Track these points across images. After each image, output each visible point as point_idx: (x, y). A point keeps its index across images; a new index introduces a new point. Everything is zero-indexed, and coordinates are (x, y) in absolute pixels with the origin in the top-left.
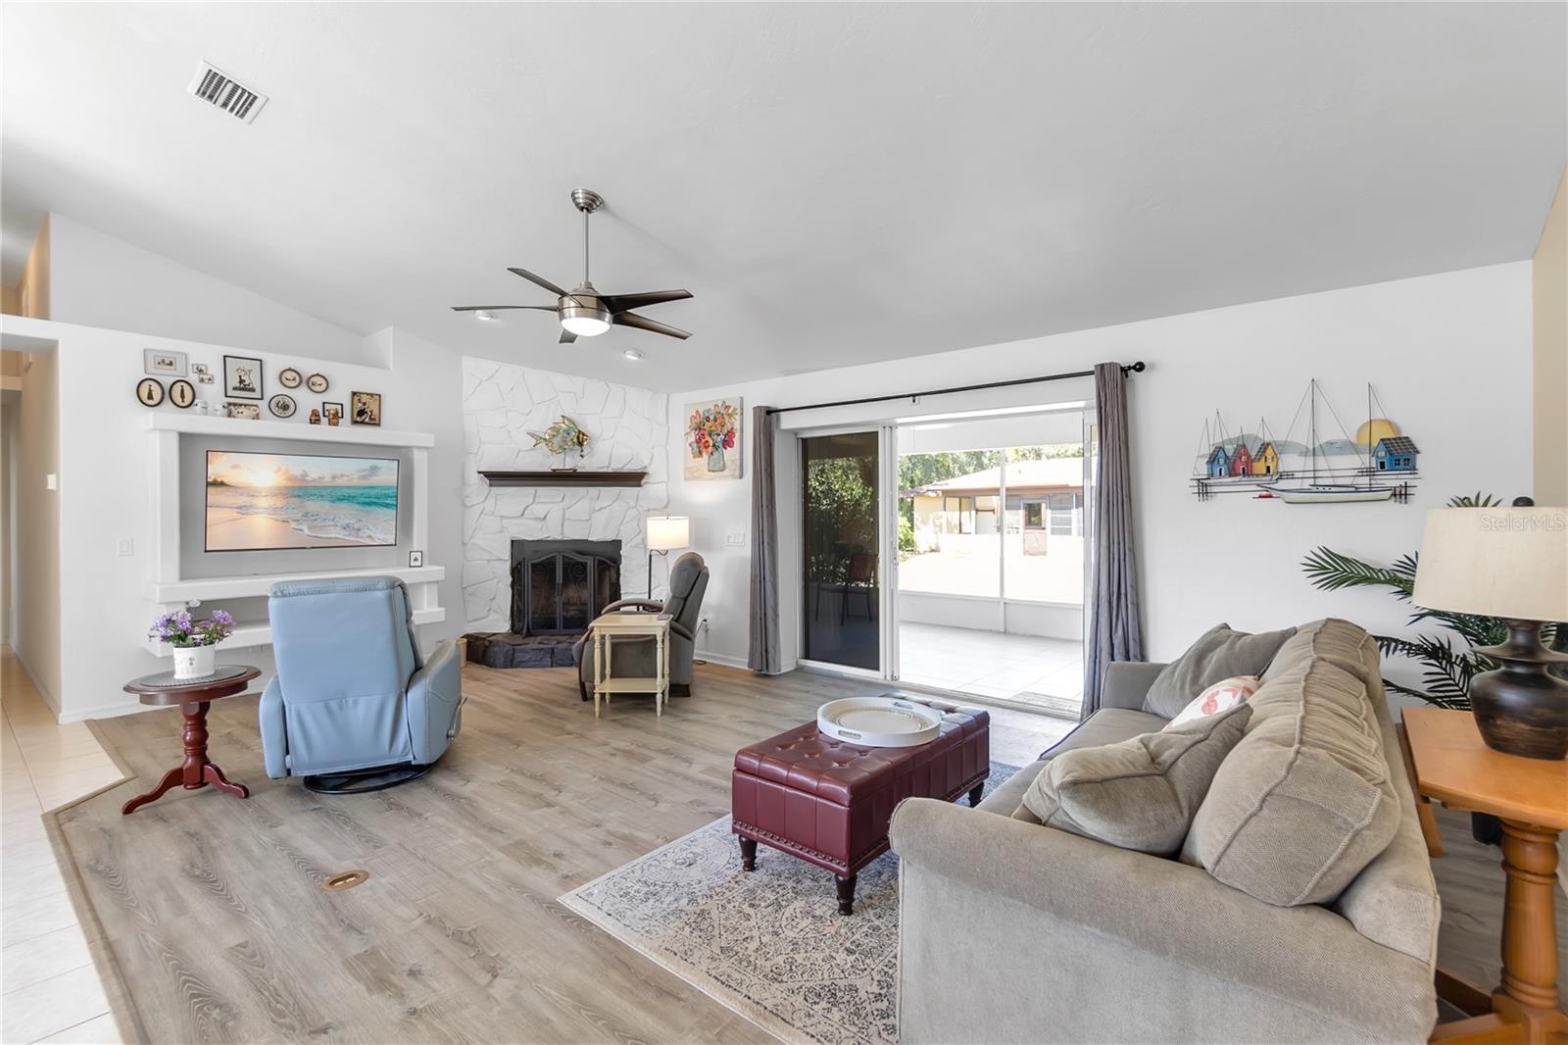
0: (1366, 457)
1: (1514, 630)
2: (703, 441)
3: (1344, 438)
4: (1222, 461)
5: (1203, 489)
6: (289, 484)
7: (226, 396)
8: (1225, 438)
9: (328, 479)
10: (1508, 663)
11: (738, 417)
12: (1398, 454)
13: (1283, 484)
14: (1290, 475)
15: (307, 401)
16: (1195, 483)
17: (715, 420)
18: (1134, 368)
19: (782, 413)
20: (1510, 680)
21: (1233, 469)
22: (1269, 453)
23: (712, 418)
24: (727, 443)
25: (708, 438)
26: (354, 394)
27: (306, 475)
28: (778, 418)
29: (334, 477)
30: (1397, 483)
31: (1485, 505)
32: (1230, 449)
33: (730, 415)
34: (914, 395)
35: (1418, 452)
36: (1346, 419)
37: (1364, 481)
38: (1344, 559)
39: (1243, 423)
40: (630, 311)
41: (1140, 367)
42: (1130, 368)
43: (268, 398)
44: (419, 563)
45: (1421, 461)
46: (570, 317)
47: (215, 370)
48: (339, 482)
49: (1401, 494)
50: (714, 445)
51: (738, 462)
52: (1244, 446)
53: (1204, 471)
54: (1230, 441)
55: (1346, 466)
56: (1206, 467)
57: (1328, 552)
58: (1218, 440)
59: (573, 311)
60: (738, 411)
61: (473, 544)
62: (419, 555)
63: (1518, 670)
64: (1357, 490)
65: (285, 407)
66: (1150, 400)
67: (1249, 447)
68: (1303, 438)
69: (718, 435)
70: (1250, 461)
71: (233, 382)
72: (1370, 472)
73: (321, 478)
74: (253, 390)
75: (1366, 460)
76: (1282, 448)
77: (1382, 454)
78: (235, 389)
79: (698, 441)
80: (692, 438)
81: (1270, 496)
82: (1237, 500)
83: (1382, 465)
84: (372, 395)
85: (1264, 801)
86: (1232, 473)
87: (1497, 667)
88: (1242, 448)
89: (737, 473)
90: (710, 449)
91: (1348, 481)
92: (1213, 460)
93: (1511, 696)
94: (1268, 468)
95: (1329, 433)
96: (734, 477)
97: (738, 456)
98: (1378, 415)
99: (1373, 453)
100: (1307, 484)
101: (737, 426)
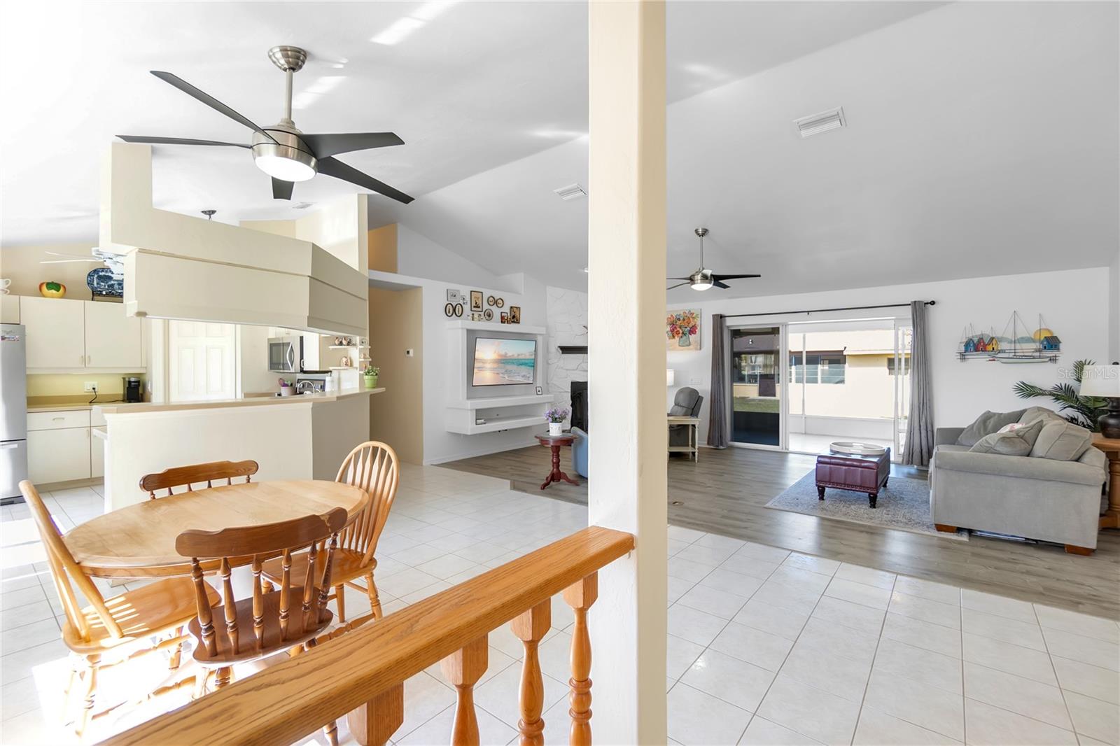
0: (1038, 344)
1: (1113, 402)
2: (676, 330)
3: (1028, 336)
4: (971, 345)
5: (963, 357)
6: (500, 358)
7: (471, 310)
8: (974, 334)
9: (516, 355)
10: (1111, 411)
11: (699, 319)
12: (1052, 343)
13: (1000, 355)
14: (1003, 351)
15: (497, 312)
16: (959, 355)
17: (684, 320)
18: (930, 303)
19: (727, 318)
20: (1112, 417)
21: (977, 348)
22: (994, 342)
23: (681, 319)
24: (693, 331)
25: (679, 329)
26: (511, 307)
27: (506, 354)
28: (725, 320)
29: (519, 355)
30: (1051, 355)
31: (1089, 364)
32: (976, 340)
33: (694, 318)
34: (808, 312)
35: (1060, 342)
36: (1029, 327)
37: (1038, 354)
38: (1032, 387)
39: (982, 328)
40: (720, 281)
41: (933, 303)
42: (928, 303)
43: (484, 311)
44: (540, 393)
45: (1061, 346)
46: (697, 283)
47: (468, 299)
48: (520, 357)
49: (1053, 360)
50: (683, 333)
51: (699, 342)
52: (982, 339)
53: (963, 349)
54: (976, 336)
55: (1030, 348)
56: (963, 347)
57: (1024, 383)
58: (970, 336)
59: (699, 281)
60: (699, 316)
61: (553, 384)
62: (540, 389)
63: (1114, 413)
64: (1034, 358)
65: (489, 316)
66: (936, 317)
67: (984, 339)
68: (1010, 336)
69: (686, 328)
70: (985, 346)
71: (474, 304)
72: (1040, 351)
73: (513, 355)
74: (479, 307)
75: (1037, 345)
76: (1001, 340)
77: (1045, 343)
78: (474, 307)
79: (672, 331)
80: (668, 328)
81: (994, 360)
82: (979, 362)
83: (1045, 347)
84: (517, 308)
85: (1060, 436)
86: (976, 350)
87: (1107, 413)
88: (981, 340)
89: (699, 347)
90: (680, 335)
91: (1030, 354)
92: (967, 345)
93: (1112, 421)
94: (993, 349)
95: (1022, 333)
96: (696, 349)
97: (699, 339)
98: (1043, 327)
99: (1041, 342)
100: (1011, 355)
101: (698, 323)
